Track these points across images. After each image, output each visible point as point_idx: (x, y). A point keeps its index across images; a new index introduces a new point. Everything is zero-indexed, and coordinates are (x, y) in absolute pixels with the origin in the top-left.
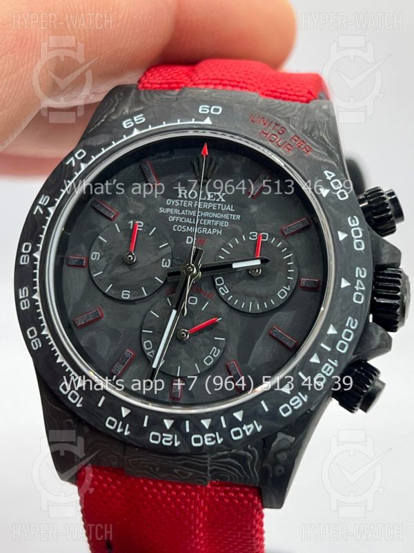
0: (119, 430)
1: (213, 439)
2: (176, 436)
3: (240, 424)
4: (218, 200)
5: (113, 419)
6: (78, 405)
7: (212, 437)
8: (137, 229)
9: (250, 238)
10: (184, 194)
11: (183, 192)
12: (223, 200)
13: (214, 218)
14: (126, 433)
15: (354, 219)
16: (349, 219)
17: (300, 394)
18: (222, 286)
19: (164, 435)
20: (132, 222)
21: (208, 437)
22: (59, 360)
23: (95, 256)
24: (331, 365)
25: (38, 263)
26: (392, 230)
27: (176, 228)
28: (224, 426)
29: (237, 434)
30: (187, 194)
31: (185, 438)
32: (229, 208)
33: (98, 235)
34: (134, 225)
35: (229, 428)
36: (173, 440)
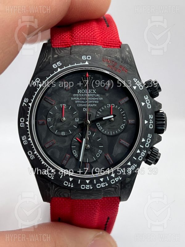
0: (69, 186)
1: (104, 185)
2: (91, 185)
3: (114, 178)
4: (93, 93)
5: (67, 182)
6: (52, 178)
7: (104, 184)
8: (64, 107)
9: (108, 107)
10: (80, 91)
11: (79, 90)
12: (95, 93)
13: (93, 100)
14: (72, 186)
15: (146, 96)
16: (145, 97)
17: (134, 164)
18: (100, 126)
19: (86, 185)
20: (61, 105)
21: (103, 184)
22: (43, 163)
23: (49, 119)
24: (144, 152)
25: (28, 126)
26: (157, 95)
27: (79, 105)
28: (108, 180)
29: (113, 182)
30: (81, 91)
31: (94, 185)
32: (98, 95)
33: (49, 111)
34: (63, 106)
35: (110, 180)
36: (90, 187)
